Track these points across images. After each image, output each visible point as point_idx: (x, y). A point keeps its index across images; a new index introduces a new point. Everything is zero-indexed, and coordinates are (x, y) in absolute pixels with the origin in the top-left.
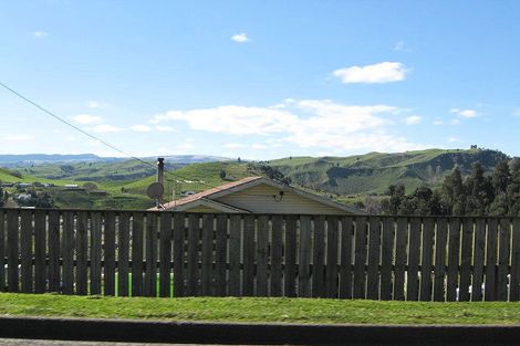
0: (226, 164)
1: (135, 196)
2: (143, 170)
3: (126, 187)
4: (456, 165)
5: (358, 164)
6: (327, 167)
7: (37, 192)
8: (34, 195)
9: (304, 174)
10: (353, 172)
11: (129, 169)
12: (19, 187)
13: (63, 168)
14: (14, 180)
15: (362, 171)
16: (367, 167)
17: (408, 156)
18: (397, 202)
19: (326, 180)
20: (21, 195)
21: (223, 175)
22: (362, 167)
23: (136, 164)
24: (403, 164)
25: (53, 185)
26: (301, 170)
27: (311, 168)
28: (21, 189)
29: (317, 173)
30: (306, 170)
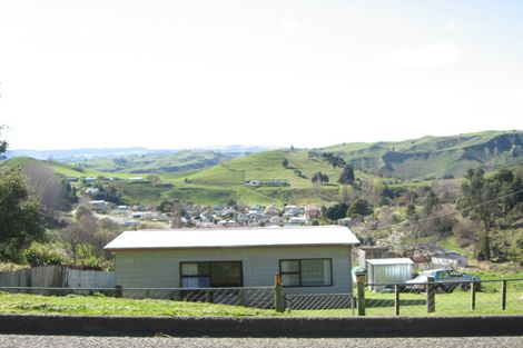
0: (287, 152)
1: (200, 186)
2: (195, 161)
3: (190, 178)
4: (514, 146)
5: (414, 148)
6: (383, 152)
7: (104, 186)
8: (101, 189)
9: (360, 159)
10: (410, 156)
11: (181, 161)
12: (85, 181)
13: (116, 161)
14: (77, 175)
15: (419, 155)
16: (423, 151)
17: (464, 139)
18: (479, 185)
19: (383, 164)
20: (88, 190)
21: (285, 163)
22: (418, 151)
23: (189, 155)
24: (460, 147)
25: (117, 179)
26: (356, 156)
27: (366, 154)
28: (87, 183)
29: (373, 159)
30: (361, 156)
